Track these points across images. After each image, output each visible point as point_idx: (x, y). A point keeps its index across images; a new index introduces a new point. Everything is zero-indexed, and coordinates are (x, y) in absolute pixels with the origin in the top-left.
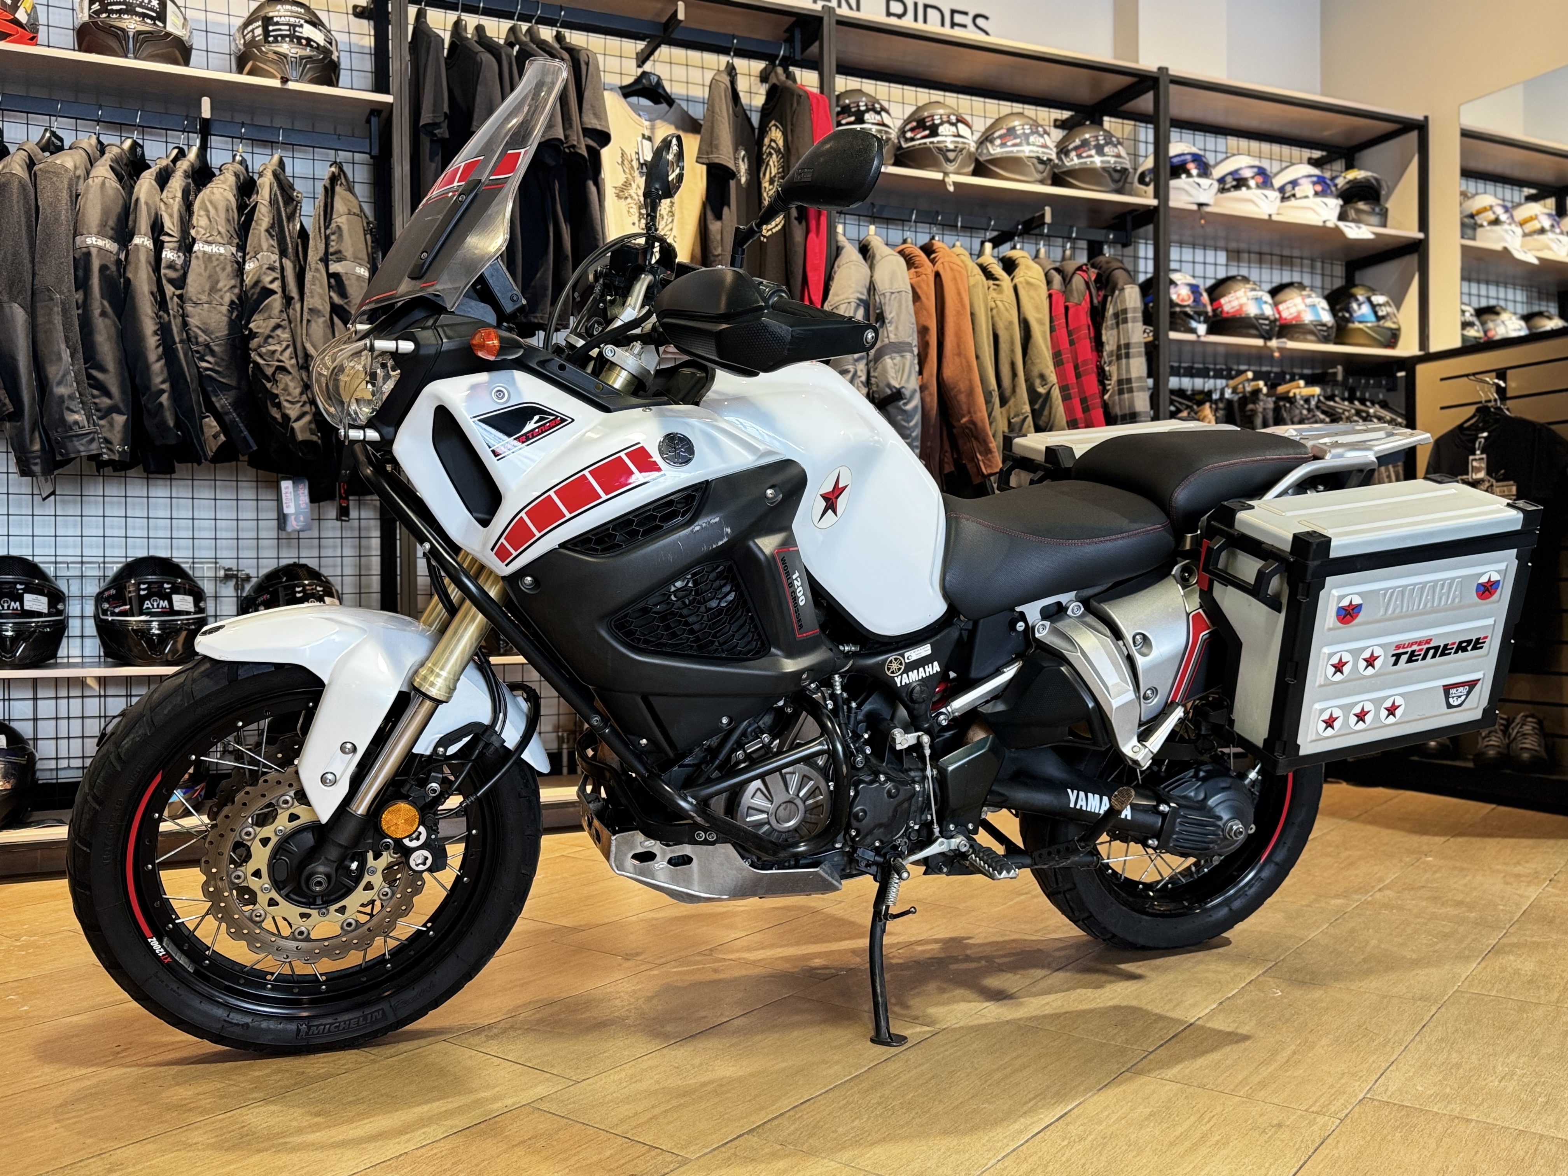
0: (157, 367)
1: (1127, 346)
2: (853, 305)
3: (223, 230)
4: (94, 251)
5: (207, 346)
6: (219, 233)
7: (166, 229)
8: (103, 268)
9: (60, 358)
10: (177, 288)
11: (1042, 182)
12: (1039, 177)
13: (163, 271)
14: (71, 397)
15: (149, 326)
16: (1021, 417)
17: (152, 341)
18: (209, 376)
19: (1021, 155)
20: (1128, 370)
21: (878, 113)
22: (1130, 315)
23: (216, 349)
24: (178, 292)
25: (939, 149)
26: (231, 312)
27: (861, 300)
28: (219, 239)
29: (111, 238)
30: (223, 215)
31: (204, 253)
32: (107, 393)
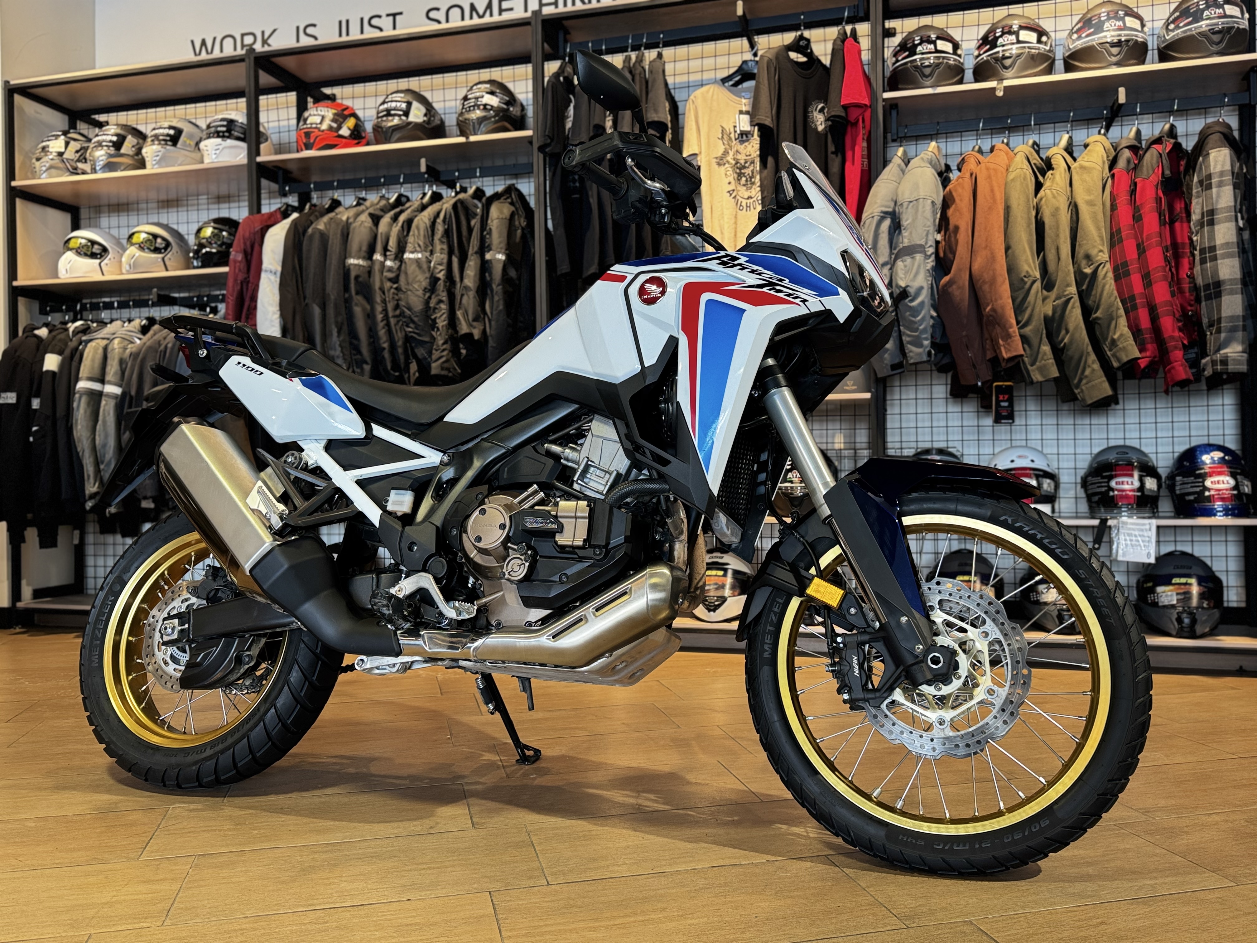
0: (382, 332)
1: (1212, 212)
2: (876, 219)
3: (421, 243)
4: (352, 267)
5: (410, 317)
6: (419, 246)
7: (389, 248)
8: (357, 277)
9: (332, 335)
10: (394, 283)
11: (1119, 64)
12: (1114, 59)
13: (385, 274)
14: (338, 357)
15: (379, 308)
16: (1063, 299)
17: (380, 317)
18: (412, 337)
19: (1094, 43)
20: (1212, 236)
21: (934, 43)
22: (1214, 181)
23: (416, 319)
24: (395, 286)
25: (997, 59)
26: (424, 295)
27: (886, 213)
28: (418, 249)
29: (364, 258)
30: (422, 233)
31: (410, 259)
32: (359, 352)
